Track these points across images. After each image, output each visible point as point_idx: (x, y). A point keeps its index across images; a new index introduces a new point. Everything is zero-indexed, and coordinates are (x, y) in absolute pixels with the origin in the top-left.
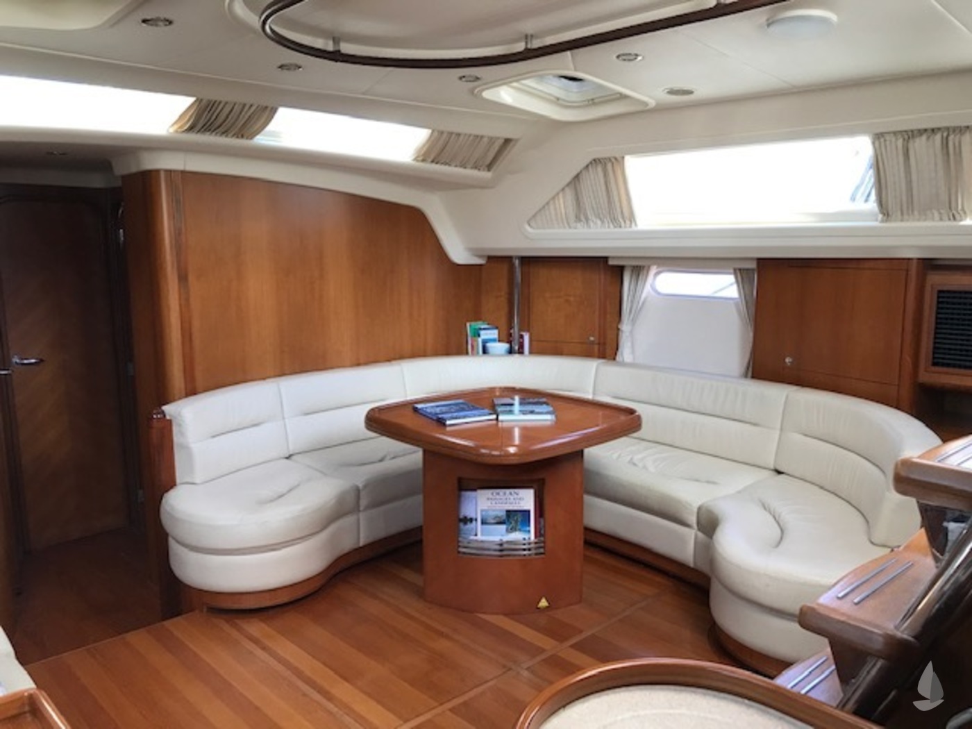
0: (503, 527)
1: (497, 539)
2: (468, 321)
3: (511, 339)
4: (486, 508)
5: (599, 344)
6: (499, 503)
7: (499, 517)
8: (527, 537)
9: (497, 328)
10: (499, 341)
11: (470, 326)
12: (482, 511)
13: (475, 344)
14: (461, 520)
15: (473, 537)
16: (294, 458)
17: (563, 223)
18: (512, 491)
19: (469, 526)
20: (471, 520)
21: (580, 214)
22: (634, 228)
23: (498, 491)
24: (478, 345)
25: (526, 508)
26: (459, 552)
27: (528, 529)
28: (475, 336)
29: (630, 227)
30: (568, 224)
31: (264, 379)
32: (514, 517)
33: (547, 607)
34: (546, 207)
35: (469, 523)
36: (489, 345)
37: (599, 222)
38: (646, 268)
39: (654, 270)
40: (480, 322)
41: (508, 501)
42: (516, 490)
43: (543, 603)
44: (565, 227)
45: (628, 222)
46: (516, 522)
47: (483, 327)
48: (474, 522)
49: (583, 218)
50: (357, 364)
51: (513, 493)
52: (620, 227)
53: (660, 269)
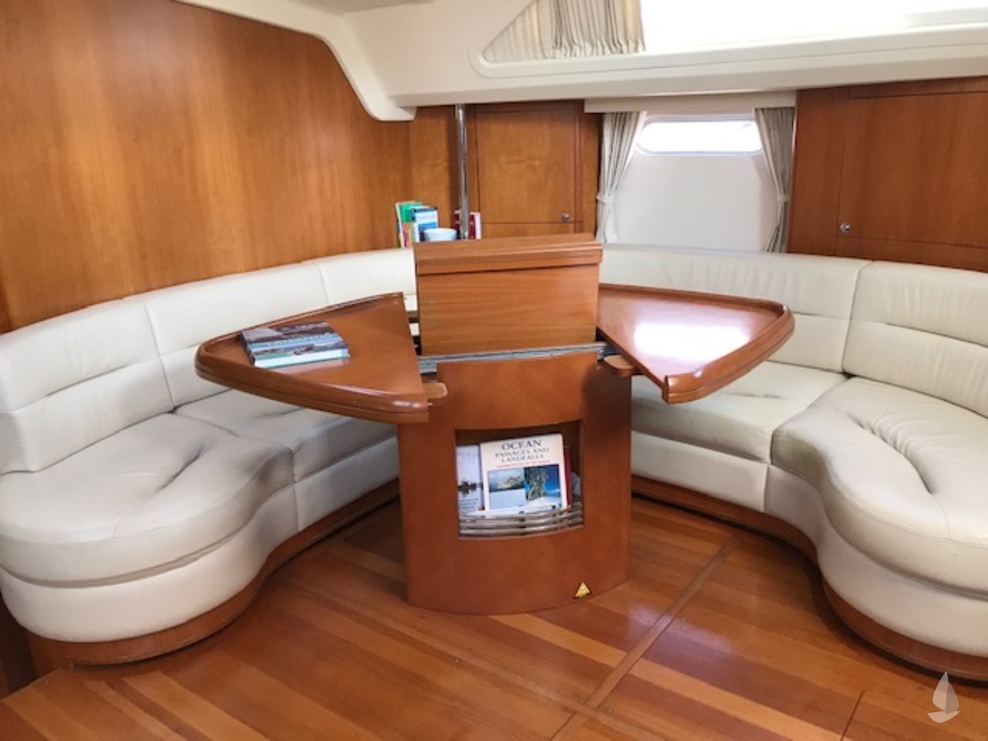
0: (522, 492)
1: (514, 511)
2: (397, 201)
3: (457, 222)
4: (494, 468)
5: (575, 222)
6: (514, 459)
7: (515, 479)
8: (556, 504)
9: (436, 208)
10: (440, 226)
11: (401, 207)
12: (489, 473)
13: (409, 232)
14: (460, 488)
15: (479, 513)
16: (179, 411)
17: (534, 50)
18: (531, 440)
19: (474, 495)
20: (474, 487)
21: (562, 37)
22: (641, 53)
23: (510, 442)
24: (413, 232)
25: (552, 462)
26: (460, 535)
27: (557, 490)
28: (408, 221)
29: (636, 50)
30: (542, 51)
31: (121, 297)
32: (535, 477)
33: (587, 595)
34: (511, 29)
35: (470, 491)
36: (427, 231)
37: (588, 46)
38: (634, 116)
39: (643, 117)
40: (412, 202)
41: (526, 455)
42: (537, 439)
43: (583, 590)
44: (536, 58)
45: (632, 45)
46: (540, 483)
47: (417, 208)
48: (478, 489)
49: (565, 42)
50: (254, 267)
51: (532, 443)
52: (622, 52)
53: (652, 117)
